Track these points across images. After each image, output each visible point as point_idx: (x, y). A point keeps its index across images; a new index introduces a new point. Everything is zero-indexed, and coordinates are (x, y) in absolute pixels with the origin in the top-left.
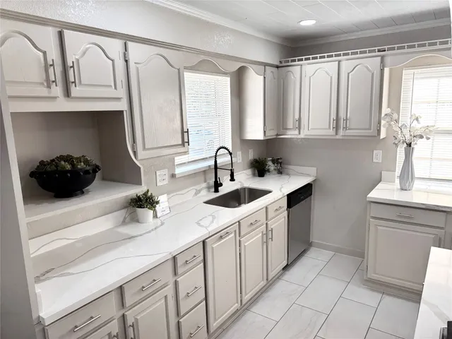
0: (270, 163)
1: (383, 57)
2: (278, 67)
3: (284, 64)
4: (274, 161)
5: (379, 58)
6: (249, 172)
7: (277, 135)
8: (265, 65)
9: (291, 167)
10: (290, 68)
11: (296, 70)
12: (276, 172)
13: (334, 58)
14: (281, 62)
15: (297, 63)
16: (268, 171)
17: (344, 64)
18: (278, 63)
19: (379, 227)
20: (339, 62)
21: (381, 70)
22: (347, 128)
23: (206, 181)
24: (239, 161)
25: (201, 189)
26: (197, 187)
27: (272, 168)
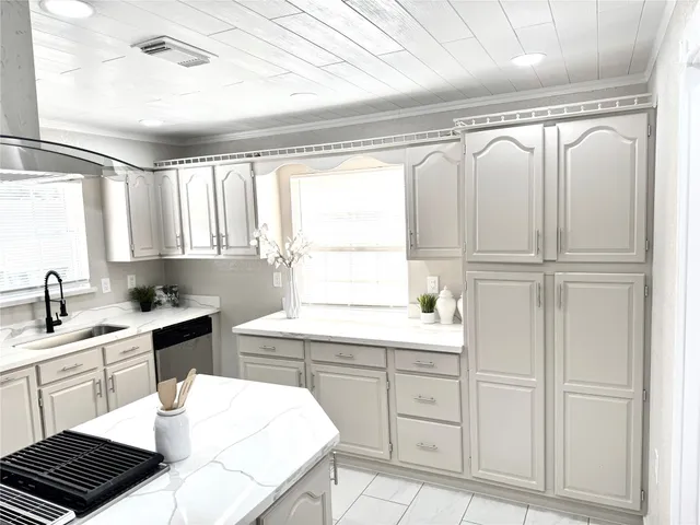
0: (160, 293)
1: (252, 164)
2: (154, 171)
3: (158, 167)
4: (165, 290)
5: (248, 165)
6: (128, 305)
7: (160, 255)
9: (193, 297)
10: (167, 173)
11: (172, 175)
12: (170, 305)
13: (206, 163)
14: (156, 164)
15: (171, 166)
16: (159, 303)
17: (218, 169)
18: (152, 167)
19: (248, 365)
20: (213, 167)
21: (253, 178)
22: (227, 246)
23: (34, 318)
24: (105, 291)
25: (24, 329)
26: (16, 326)
27: (164, 299)
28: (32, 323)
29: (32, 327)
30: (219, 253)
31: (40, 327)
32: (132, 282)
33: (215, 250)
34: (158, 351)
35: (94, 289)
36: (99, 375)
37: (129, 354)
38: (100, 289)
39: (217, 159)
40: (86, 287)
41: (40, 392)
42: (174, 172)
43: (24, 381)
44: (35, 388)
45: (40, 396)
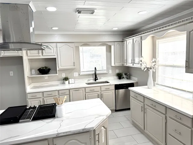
0: (124, 75)
2: (122, 42)
4: (126, 74)
5: (140, 38)
8: (114, 42)
16: (123, 78)
18: (122, 40)
20: (133, 39)
21: (141, 42)
22: (135, 63)
23: (93, 77)
24: (110, 73)
25: (91, 80)
26: (89, 79)
27: (125, 77)
28: (92, 78)
29: (92, 79)
30: (133, 65)
31: (94, 80)
32: (117, 71)
33: (132, 64)
34: (116, 90)
35: (107, 72)
36: (99, 93)
37: (107, 89)
38: (109, 72)
39: (134, 36)
40: (105, 72)
41: (85, 94)
42: (126, 41)
43: (82, 91)
44: (84, 93)
45: (85, 95)
